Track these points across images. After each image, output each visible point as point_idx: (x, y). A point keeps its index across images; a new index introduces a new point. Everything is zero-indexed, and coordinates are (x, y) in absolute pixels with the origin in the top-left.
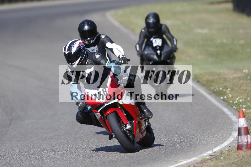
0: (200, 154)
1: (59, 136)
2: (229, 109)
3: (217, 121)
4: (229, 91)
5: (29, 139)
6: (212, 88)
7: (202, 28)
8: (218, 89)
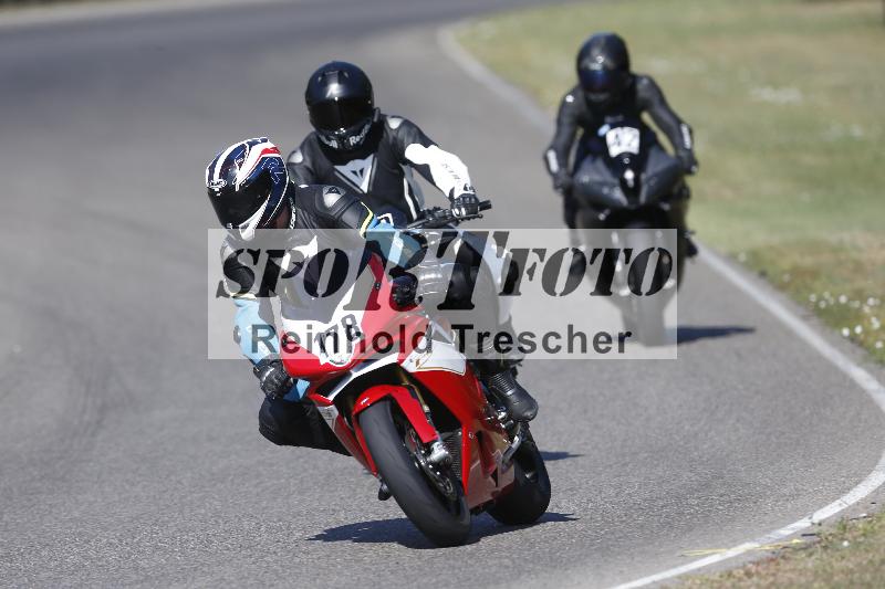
0: (768, 531)
1: (271, 465)
2: (871, 371)
3: (828, 413)
4: (872, 307)
5: (168, 476)
6: (813, 298)
7: (775, 84)
8: (832, 301)
